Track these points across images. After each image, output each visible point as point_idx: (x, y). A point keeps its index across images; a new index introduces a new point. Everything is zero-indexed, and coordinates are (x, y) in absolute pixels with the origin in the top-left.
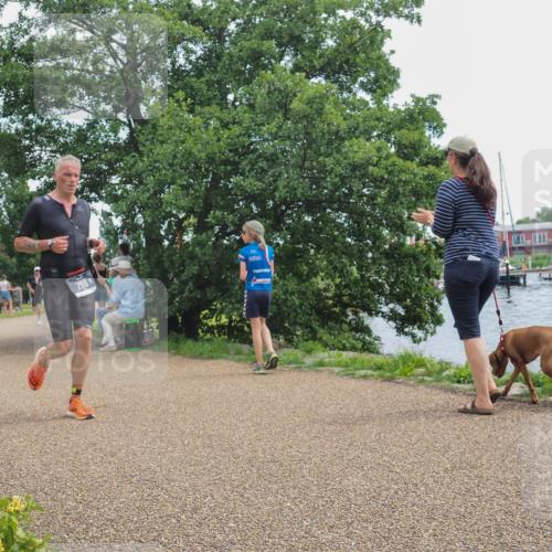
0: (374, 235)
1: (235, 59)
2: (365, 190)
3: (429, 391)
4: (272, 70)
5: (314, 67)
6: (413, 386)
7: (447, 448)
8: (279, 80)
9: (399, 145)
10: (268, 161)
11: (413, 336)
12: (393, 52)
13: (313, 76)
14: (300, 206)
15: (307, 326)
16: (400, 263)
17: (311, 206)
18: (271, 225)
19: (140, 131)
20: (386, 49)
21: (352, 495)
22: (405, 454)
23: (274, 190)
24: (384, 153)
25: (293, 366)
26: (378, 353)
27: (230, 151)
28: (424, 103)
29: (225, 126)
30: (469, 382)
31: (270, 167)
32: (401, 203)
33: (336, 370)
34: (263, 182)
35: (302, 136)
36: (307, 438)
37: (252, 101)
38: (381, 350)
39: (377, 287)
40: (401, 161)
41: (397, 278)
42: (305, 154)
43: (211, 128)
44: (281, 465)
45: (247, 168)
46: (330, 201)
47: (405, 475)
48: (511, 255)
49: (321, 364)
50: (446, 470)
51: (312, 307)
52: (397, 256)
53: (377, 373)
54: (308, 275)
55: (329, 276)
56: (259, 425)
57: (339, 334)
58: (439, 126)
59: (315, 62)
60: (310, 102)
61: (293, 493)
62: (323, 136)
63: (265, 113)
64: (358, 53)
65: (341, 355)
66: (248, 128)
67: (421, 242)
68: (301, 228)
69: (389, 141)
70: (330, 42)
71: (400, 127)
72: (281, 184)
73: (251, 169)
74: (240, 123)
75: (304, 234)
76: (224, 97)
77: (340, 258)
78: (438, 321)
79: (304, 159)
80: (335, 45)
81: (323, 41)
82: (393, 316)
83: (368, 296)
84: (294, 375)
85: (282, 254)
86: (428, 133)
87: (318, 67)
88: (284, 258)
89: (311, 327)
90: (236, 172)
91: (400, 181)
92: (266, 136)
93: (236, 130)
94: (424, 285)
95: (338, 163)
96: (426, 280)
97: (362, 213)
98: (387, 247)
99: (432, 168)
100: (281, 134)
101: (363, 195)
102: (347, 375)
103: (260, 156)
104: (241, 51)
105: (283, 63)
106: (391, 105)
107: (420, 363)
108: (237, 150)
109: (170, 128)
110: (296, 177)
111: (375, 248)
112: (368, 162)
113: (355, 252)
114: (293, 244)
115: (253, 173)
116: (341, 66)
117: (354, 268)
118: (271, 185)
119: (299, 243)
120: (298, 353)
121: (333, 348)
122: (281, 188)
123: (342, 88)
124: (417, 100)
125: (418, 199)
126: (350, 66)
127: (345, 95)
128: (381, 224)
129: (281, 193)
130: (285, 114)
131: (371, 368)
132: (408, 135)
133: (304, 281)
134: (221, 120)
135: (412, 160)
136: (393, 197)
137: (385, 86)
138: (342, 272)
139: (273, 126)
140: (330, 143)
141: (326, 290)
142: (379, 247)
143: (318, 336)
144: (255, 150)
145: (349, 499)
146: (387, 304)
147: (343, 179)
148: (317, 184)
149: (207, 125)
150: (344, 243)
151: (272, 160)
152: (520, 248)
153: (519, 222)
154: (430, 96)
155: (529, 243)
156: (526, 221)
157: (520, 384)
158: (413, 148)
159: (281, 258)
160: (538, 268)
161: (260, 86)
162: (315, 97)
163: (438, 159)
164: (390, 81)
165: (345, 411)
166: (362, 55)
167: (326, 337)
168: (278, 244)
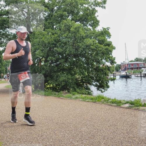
0: (92, 64)
1: (56, 17)
2: (89, 52)
3: (105, 105)
4: (66, 20)
5: (77, 19)
6: (101, 104)
7: (109, 121)
8: (68, 22)
9: (99, 40)
10: (64, 44)
11: (101, 91)
12: (98, 16)
13: (77, 22)
14: (72, 56)
15: (73, 88)
16: (98, 72)
17: (75, 56)
18: (65, 61)
19: (30, 35)
20: (96, 15)
22: (98, 122)
23: (66, 52)
24: (95, 43)
25: (69, 98)
26: (92, 95)
27: (54, 41)
28: (106, 30)
29: (53, 34)
30: (115, 103)
31: (65, 46)
32: (99, 56)
33: (81, 99)
34: (63, 49)
35: (73, 38)
36: (72, 117)
37: (60, 28)
39: (92, 78)
40: (99, 45)
41: (98, 75)
42: (74, 42)
44: (65, 124)
46: (80, 55)
47: (97, 128)
48: (128, 70)
49: (77, 98)
50: (108, 126)
51: (75, 83)
52: (97, 70)
53: (92, 100)
54: (74, 74)
55: (79, 75)
56: (60, 114)
57: (82, 90)
58: (109, 36)
59: (77, 18)
60: (76, 29)
61: (68, 132)
63: (64, 31)
64: (88, 16)
65: (82, 96)
66: (59, 35)
67: (104, 66)
68: (72, 62)
69: (96, 39)
70: (81, 13)
71: (99, 36)
72: (67, 50)
73: (60, 46)
74: (57, 34)
75: (74, 63)
76: (53, 27)
77: (82, 70)
78: (108, 87)
79: (74, 44)
81: (79, 12)
82: (96, 86)
83: (90, 80)
84: (70, 101)
85: (67, 68)
86: (106, 37)
87: (78, 19)
88: (68, 70)
89: (74, 88)
90: (56, 46)
91: (99, 50)
92: (64, 37)
93: (56, 35)
94: (104, 78)
95: (83, 45)
96: (105, 76)
97: (89, 58)
98: (95, 67)
99: (107, 47)
100: (68, 37)
102: (84, 101)
103: (62, 42)
104: (58, 14)
105: (69, 18)
106: (97, 30)
107: (103, 98)
108: (56, 41)
109: (38, 34)
110: (71, 48)
111: (92, 67)
112: (91, 45)
113: (86, 68)
114: (70, 66)
115: (60, 47)
116: (84, 19)
117: (86, 73)
118: (65, 50)
119: (72, 66)
120: (71, 95)
121: (80, 94)
123: (84, 25)
124: (104, 29)
125: (103, 55)
126: (87, 19)
127: (85, 27)
129: (67, 52)
130: (69, 32)
131: (90, 99)
132: (101, 38)
133: (73, 76)
134: (52, 33)
135: (102, 45)
136: (97, 54)
138: (83, 74)
139: (66, 35)
140: (80, 39)
141: (78, 78)
142: (93, 67)
143: (76, 90)
144: (61, 41)
145: (83, 134)
146: (95, 82)
147: (84, 49)
148: (77, 50)
149: (48, 34)
150: (84, 66)
151: (65, 44)
152: (130, 68)
153: (130, 61)
154: (107, 28)
155: (132, 67)
156: (132, 61)
157: (129, 104)
158: (102, 41)
159: (67, 69)
160: (134, 74)
161: (62, 24)
162: (77, 27)
163: (109, 44)
164: (97, 24)
165: (82, 110)
166: (90, 17)
167: (78, 91)
168: (66, 66)
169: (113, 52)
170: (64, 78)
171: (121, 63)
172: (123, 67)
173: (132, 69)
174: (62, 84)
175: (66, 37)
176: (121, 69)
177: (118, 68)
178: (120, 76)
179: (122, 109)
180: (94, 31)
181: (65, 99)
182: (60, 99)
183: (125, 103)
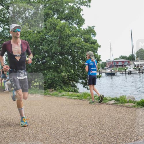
0: (78, 62)
4: (52, 18)
5: (63, 18)
6: (87, 101)
7: (95, 117)
8: (53, 21)
9: (84, 39)
11: (88, 88)
12: (83, 15)
13: (62, 20)
14: (59, 54)
15: (60, 85)
17: (61, 54)
18: (51, 59)
20: (81, 14)
21: (70, 130)
22: (84, 119)
23: (52, 50)
24: (80, 41)
25: (56, 96)
26: (78, 92)
28: (91, 28)
29: (39, 33)
31: (51, 44)
32: (85, 54)
33: (67, 97)
34: (49, 48)
35: (59, 36)
36: (59, 115)
37: (46, 26)
38: (79, 92)
39: (78, 75)
40: (85, 43)
41: (84, 73)
42: (60, 40)
43: (35, 33)
44: (52, 122)
45: (45, 44)
46: (66, 53)
47: (84, 124)
49: (63, 95)
50: (94, 123)
51: (61, 81)
53: (77, 98)
54: (60, 72)
55: (66, 72)
56: (46, 111)
57: (68, 87)
58: (95, 34)
60: (61, 27)
61: (55, 129)
62: (65, 36)
63: (50, 30)
65: (68, 93)
66: (45, 33)
69: (82, 38)
70: (67, 12)
71: (85, 34)
72: (53, 48)
73: (46, 44)
74: (43, 32)
75: (59, 61)
77: (69, 68)
79: (60, 42)
80: (68, 12)
81: (65, 11)
82: (82, 83)
83: (76, 78)
84: (56, 98)
85: (54, 66)
86: (92, 36)
89: (61, 86)
90: (42, 45)
91: (85, 48)
92: (50, 35)
93: (42, 34)
95: (68, 43)
97: (75, 56)
98: (81, 65)
99: (92, 45)
100: (53, 35)
101: (75, 51)
102: (70, 98)
103: (48, 41)
105: (54, 16)
106: (82, 28)
107: (89, 95)
108: (42, 39)
109: (24, 33)
110: (57, 46)
112: (76, 43)
113: (73, 66)
114: (56, 64)
115: (46, 45)
116: (70, 18)
117: (72, 71)
118: (51, 48)
119: (58, 64)
120: (57, 93)
121: (67, 91)
122: (53, 49)
123: (70, 24)
124: (89, 27)
126: (72, 18)
127: (71, 25)
128: (79, 59)
129: (53, 50)
130: (55, 30)
131: (76, 97)
132: (86, 36)
133: (59, 74)
134: (38, 31)
135: (88, 43)
136: (83, 52)
137: (81, 24)
138: (69, 71)
140: (66, 38)
141: (65, 76)
142: (79, 65)
143: (63, 88)
144: (47, 39)
145: (69, 131)
146: (81, 80)
147: (70, 47)
148: (63, 48)
150: (70, 64)
151: (51, 42)
152: (115, 66)
153: (115, 59)
154: (92, 26)
155: (117, 64)
156: (117, 59)
157: (114, 101)
158: (88, 40)
159: (53, 68)
160: (119, 71)
161: (48, 22)
162: (63, 26)
163: (94, 42)
164: (82, 22)
165: (69, 108)
166: (75, 15)
167: (65, 88)
168: (53, 64)
169: (98, 50)
170: (50, 76)
171: (107, 61)
172: (108, 65)
173: (117, 66)
174: (48, 82)
175: (52, 36)
176: (107, 67)
177: (104, 66)
178: (105, 73)
179: (107, 105)
180: (79, 29)
181: (52, 96)
182: (47, 97)
183: (111, 100)
